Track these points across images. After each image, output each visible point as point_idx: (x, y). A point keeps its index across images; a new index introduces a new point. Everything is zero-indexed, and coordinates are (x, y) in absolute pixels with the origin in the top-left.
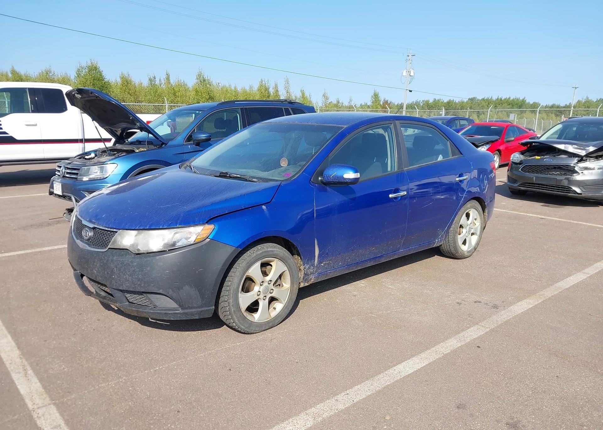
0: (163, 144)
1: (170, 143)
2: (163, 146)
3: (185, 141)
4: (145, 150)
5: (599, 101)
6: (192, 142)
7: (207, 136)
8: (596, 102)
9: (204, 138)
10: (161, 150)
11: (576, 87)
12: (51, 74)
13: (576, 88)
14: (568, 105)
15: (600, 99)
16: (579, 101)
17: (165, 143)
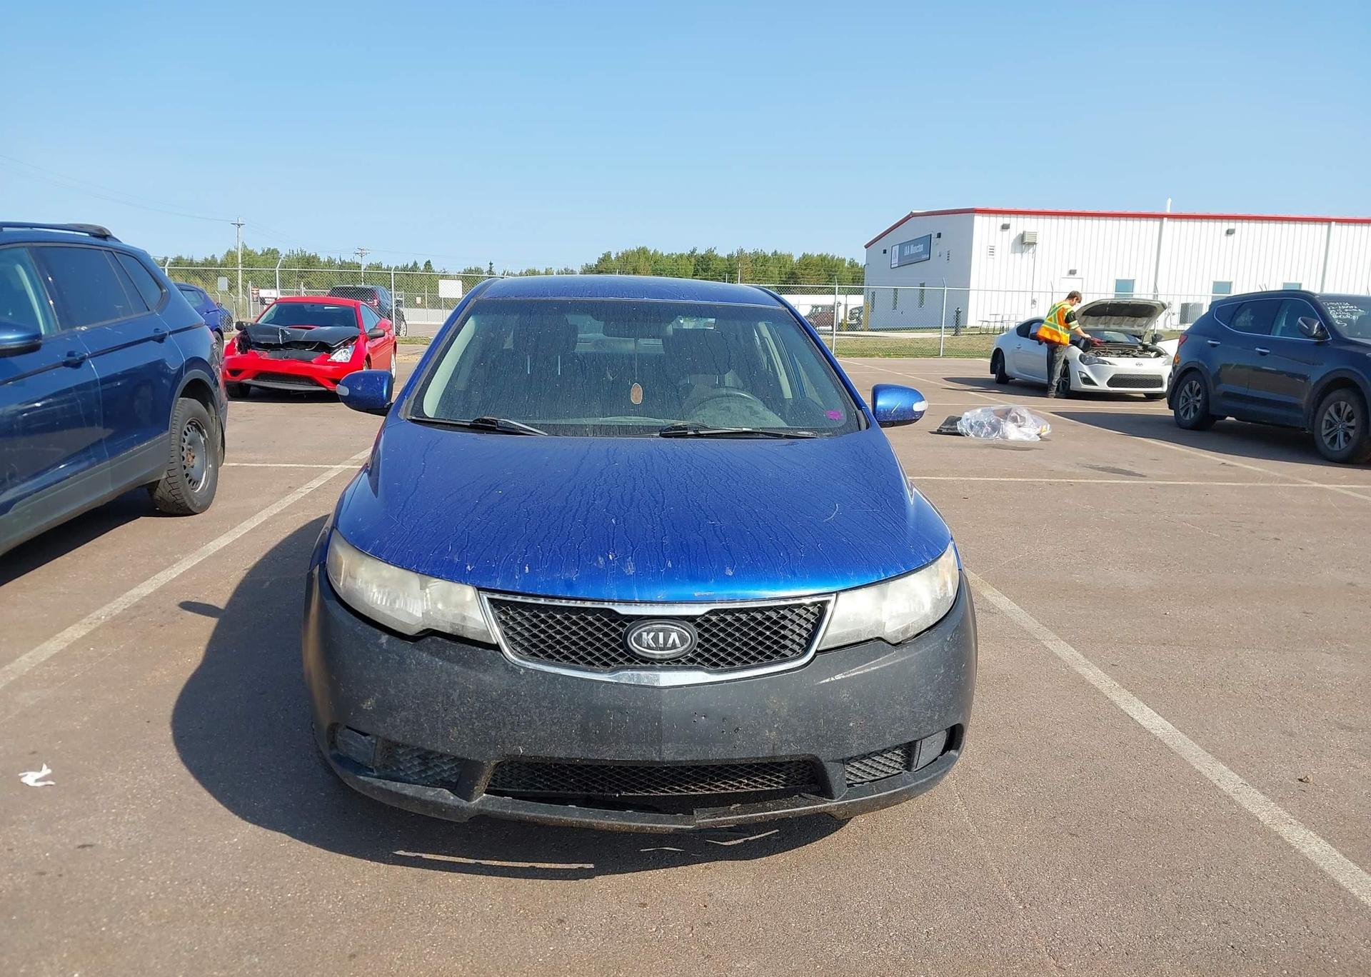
5: (267, 254)
8: (262, 255)
11: (240, 223)
13: (238, 225)
14: (210, 259)
15: (269, 249)
16: (229, 251)
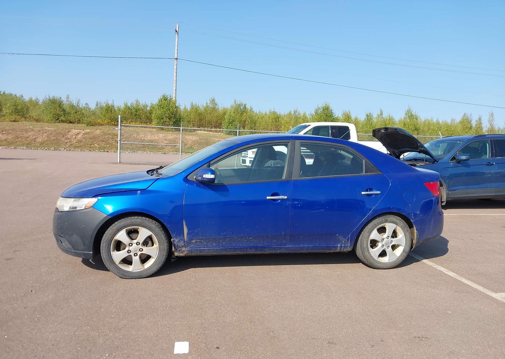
0: (435, 161)
1: (440, 161)
2: (436, 162)
3: (450, 160)
4: (424, 164)
6: (455, 161)
7: (467, 157)
9: (464, 159)
10: (434, 165)
12: (297, 113)
17: (437, 161)
